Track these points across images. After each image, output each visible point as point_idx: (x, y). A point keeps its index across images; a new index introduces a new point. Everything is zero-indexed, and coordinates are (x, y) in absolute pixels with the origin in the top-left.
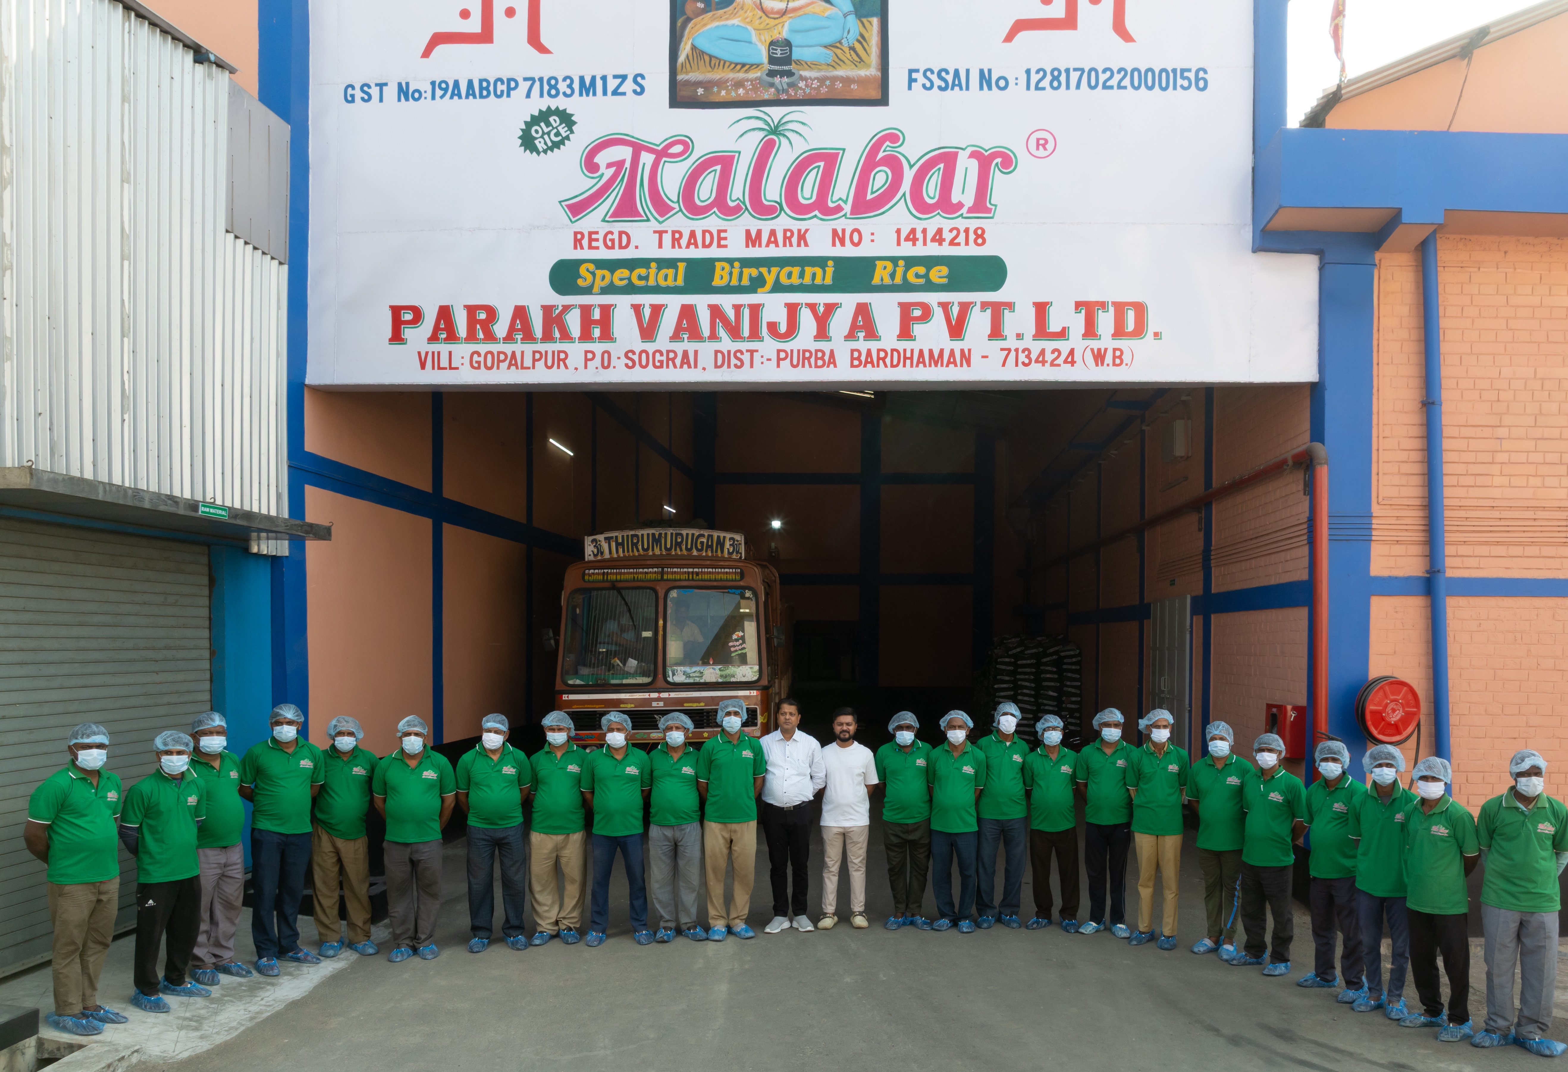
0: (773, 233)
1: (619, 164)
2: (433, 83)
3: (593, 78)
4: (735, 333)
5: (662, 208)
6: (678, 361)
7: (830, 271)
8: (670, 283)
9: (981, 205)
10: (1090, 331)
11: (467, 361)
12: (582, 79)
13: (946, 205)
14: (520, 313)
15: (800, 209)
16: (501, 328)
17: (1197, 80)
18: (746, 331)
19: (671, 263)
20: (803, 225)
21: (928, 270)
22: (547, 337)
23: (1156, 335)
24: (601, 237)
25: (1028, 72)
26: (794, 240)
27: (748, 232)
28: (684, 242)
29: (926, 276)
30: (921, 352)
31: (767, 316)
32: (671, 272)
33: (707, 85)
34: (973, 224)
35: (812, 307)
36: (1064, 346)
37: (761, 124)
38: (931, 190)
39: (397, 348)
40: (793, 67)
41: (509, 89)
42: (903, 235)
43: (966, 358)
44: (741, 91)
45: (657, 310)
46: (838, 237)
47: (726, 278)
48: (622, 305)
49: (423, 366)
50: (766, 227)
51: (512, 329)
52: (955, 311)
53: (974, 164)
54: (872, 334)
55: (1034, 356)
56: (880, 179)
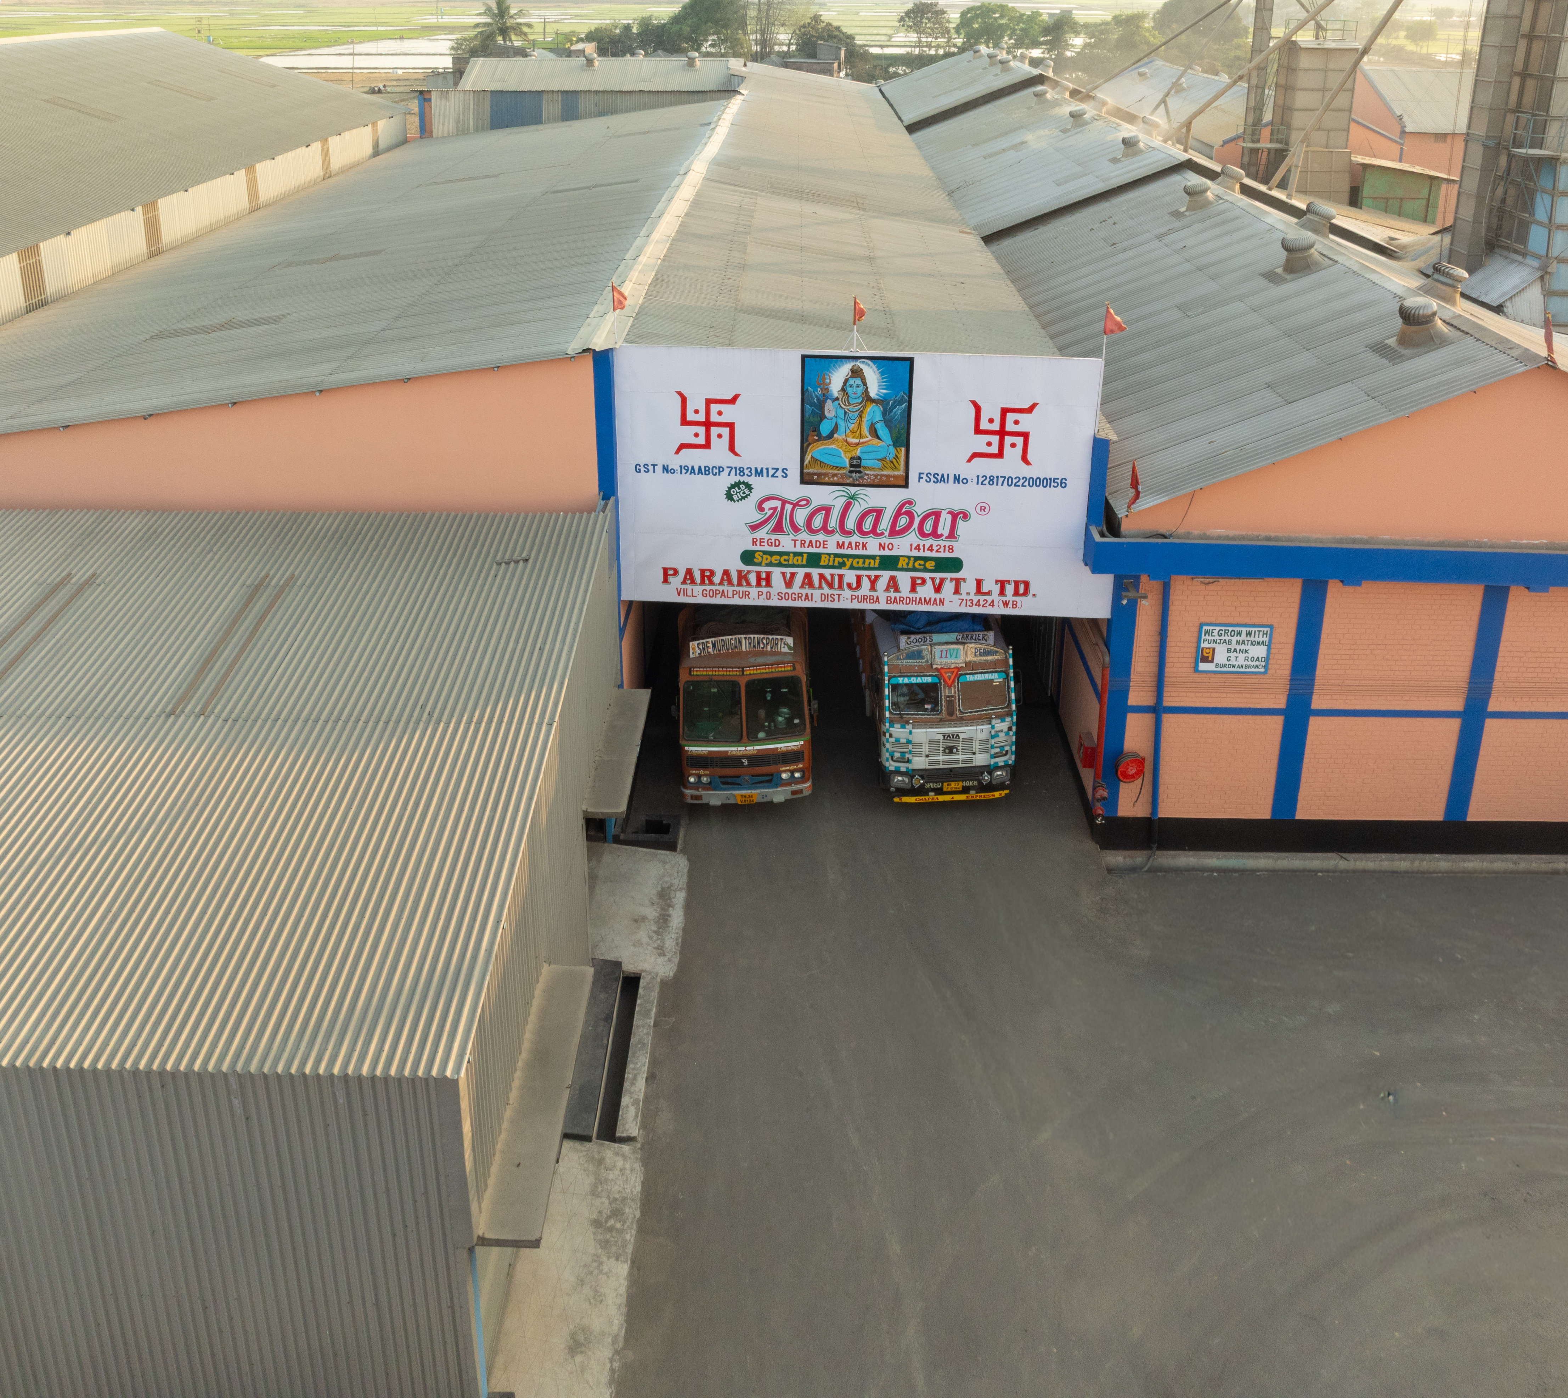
0: (850, 543)
1: (775, 509)
2: (681, 467)
3: (762, 469)
4: (831, 585)
5: (796, 529)
6: (803, 598)
7: (877, 561)
8: (800, 563)
9: (952, 535)
10: (1002, 592)
11: (700, 593)
12: (756, 469)
13: (935, 534)
14: (726, 573)
15: (862, 533)
16: (717, 579)
17: (1062, 483)
18: (836, 585)
19: (800, 554)
20: (865, 541)
21: (925, 562)
22: (740, 584)
23: (1034, 595)
24: (766, 541)
25: (978, 477)
26: (861, 547)
27: (838, 543)
28: (806, 545)
29: (924, 565)
30: (920, 599)
31: (846, 580)
32: (800, 558)
33: (819, 475)
34: (948, 544)
35: (869, 577)
36: (989, 599)
37: (845, 494)
38: (928, 527)
39: (666, 586)
40: (861, 469)
41: (720, 472)
42: (914, 547)
43: (942, 602)
44: (835, 478)
45: (793, 575)
46: (882, 546)
47: (827, 562)
48: (776, 572)
49: (679, 594)
50: (847, 540)
51: (722, 580)
52: (938, 581)
53: (949, 517)
54: (897, 590)
55: (974, 603)
56: (903, 521)
